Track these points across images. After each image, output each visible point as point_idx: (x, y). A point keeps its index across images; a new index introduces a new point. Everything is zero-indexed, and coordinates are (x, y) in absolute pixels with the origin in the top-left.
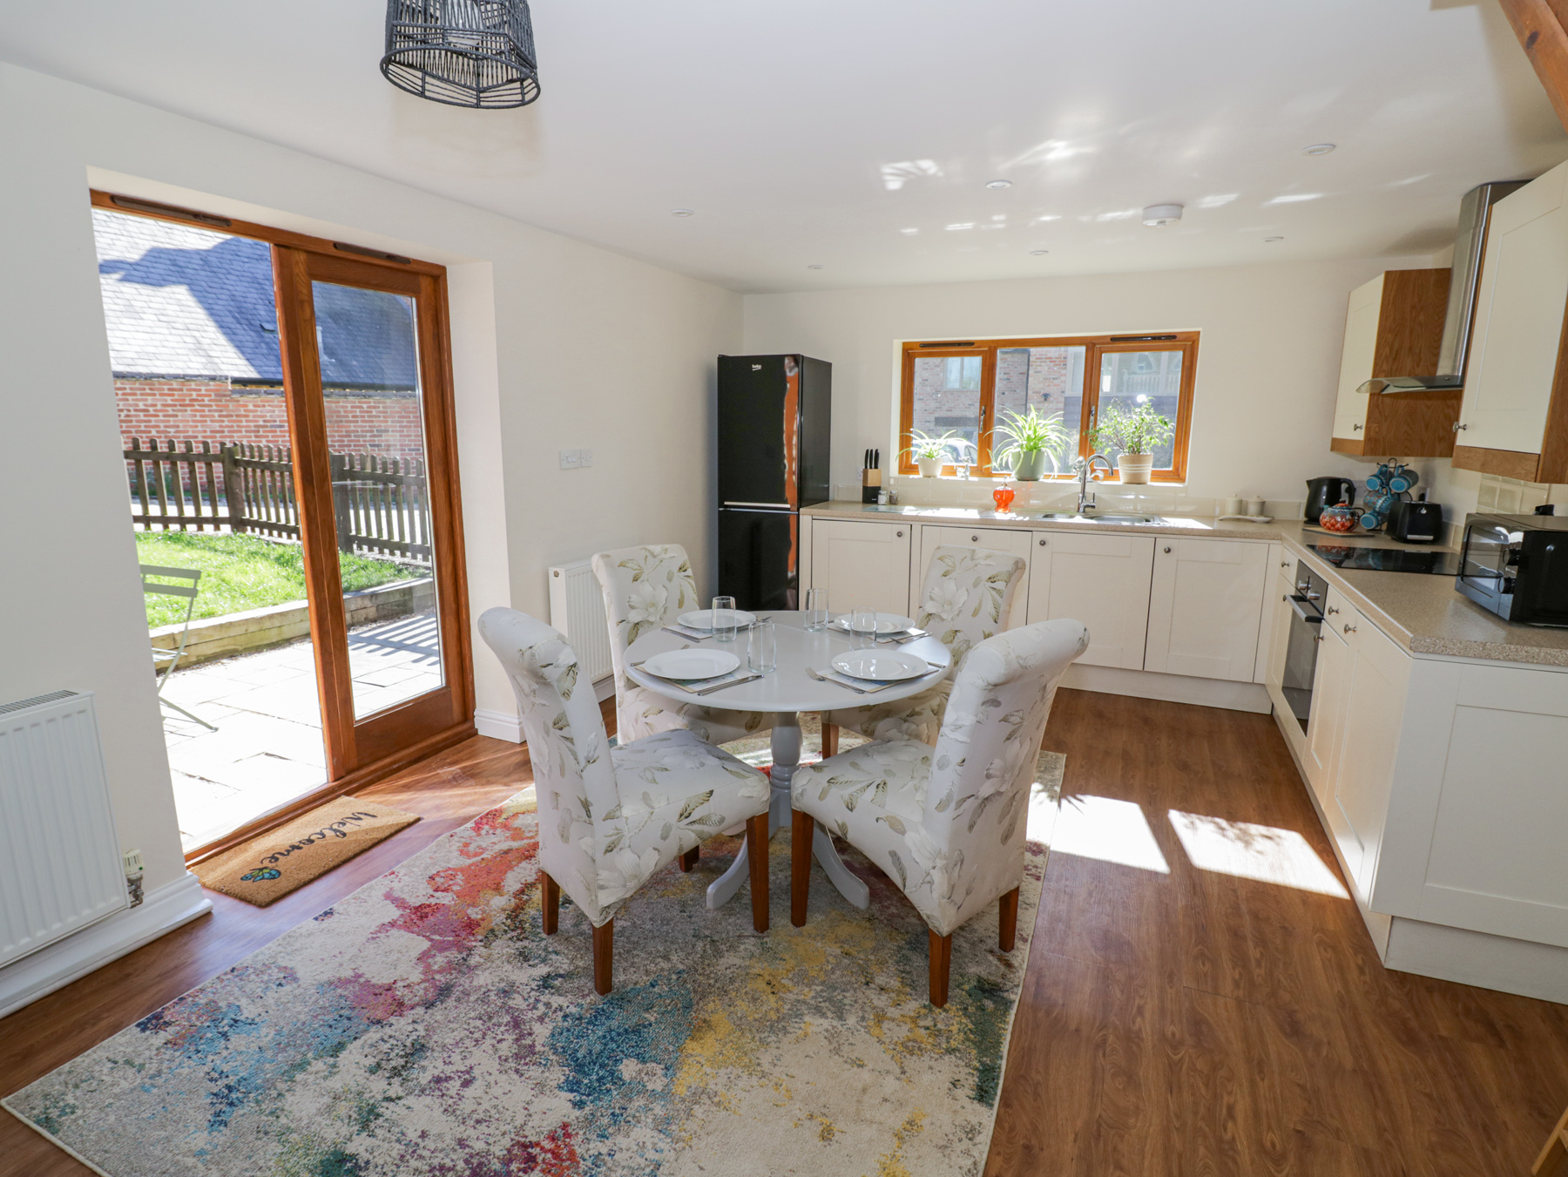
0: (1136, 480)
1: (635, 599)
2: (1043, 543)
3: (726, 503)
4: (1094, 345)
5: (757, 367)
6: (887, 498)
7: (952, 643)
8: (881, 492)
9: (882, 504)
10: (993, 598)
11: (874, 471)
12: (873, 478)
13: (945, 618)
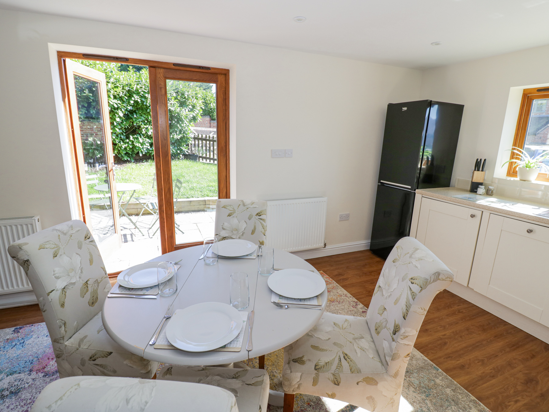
1: (226, 225)
3: (382, 181)
5: (405, 109)
6: (484, 190)
7: (381, 316)
8: (480, 186)
9: (477, 194)
10: (407, 297)
11: (480, 172)
12: (478, 176)
13: (384, 294)
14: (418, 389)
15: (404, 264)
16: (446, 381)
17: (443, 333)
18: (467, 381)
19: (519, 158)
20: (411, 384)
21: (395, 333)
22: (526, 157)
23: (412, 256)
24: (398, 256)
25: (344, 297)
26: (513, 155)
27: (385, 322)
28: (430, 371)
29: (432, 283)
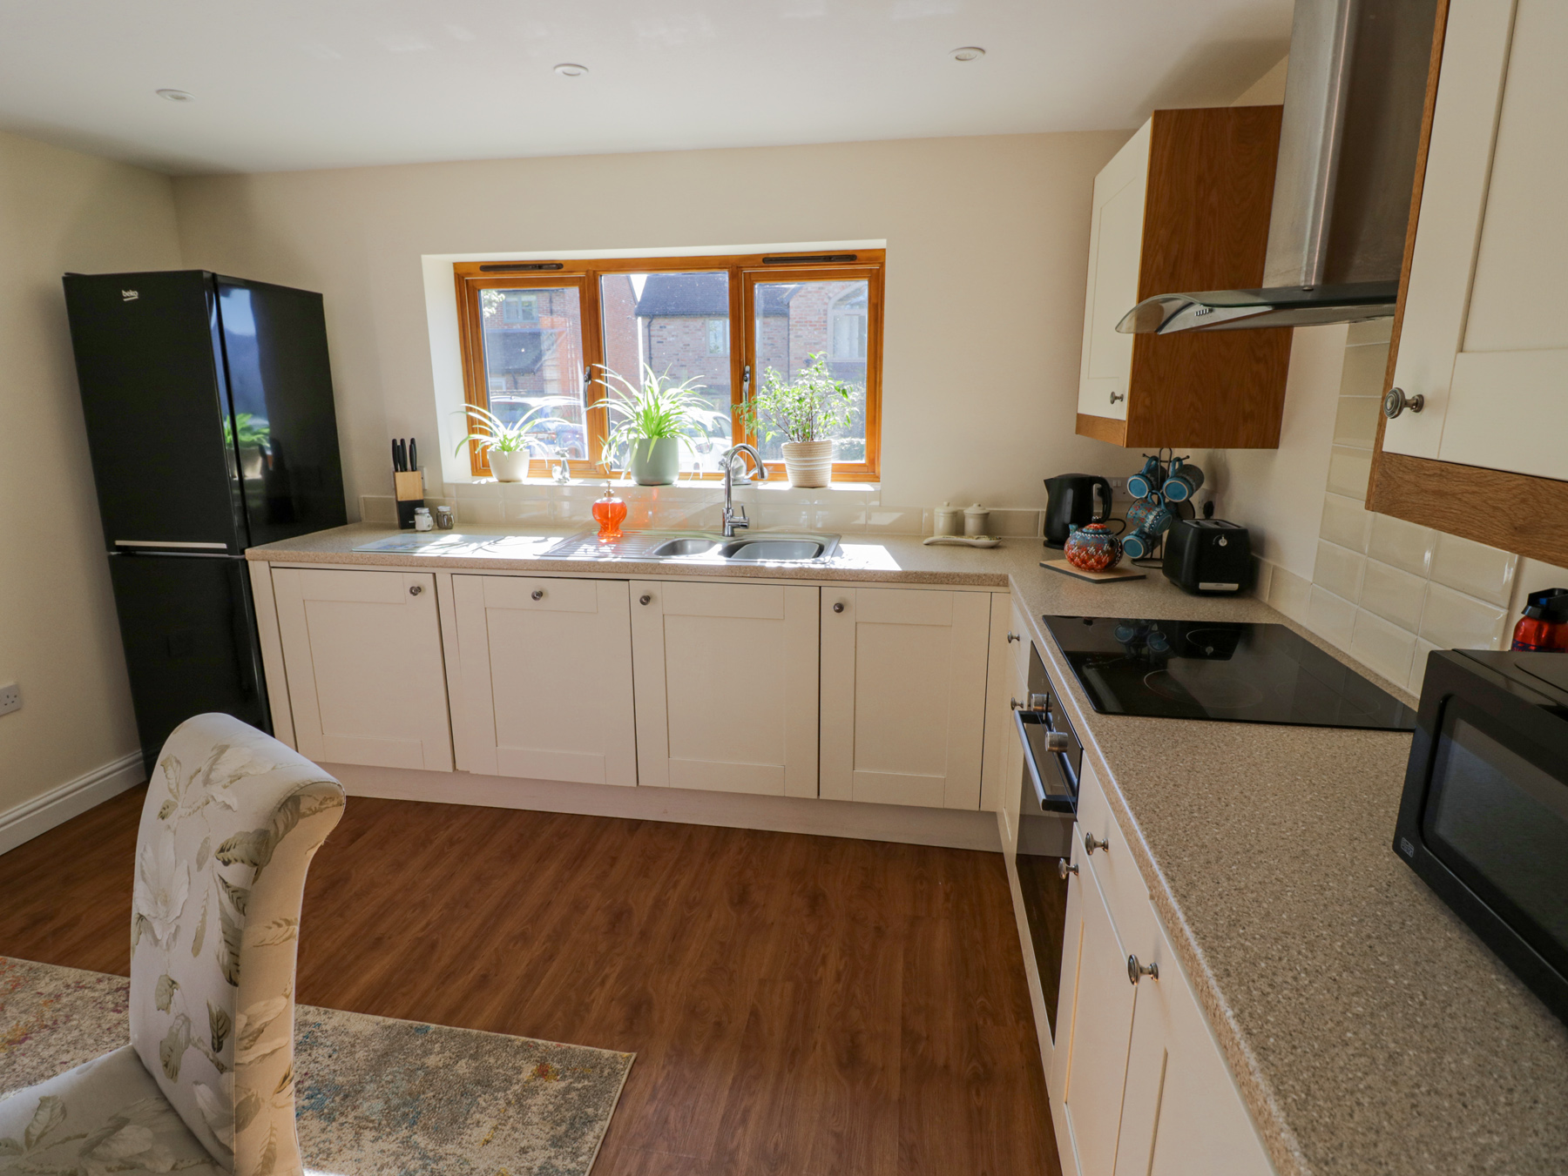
0: (809, 483)
2: (646, 600)
3: (118, 543)
4: (739, 268)
5: (131, 295)
6: (431, 518)
7: (168, 1013)
8: (418, 510)
9: (417, 531)
10: (223, 911)
11: (409, 474)
12: (407, 486)
13: (159, 937)
14: (384, 1122)
15: (194, 812)
16: (453, 1044)
17: (424, 923)
18: (500, 1008)
19: (486, 430)
20: (364, 1123)
21: (218, 1045)
22: (497, 426)
23: (211, 777)
24: (171, 790)
25: (70, 998)
26: (473, 426)
27: (184, 1027)
28: (407, 1049)
29: (283, 837)
